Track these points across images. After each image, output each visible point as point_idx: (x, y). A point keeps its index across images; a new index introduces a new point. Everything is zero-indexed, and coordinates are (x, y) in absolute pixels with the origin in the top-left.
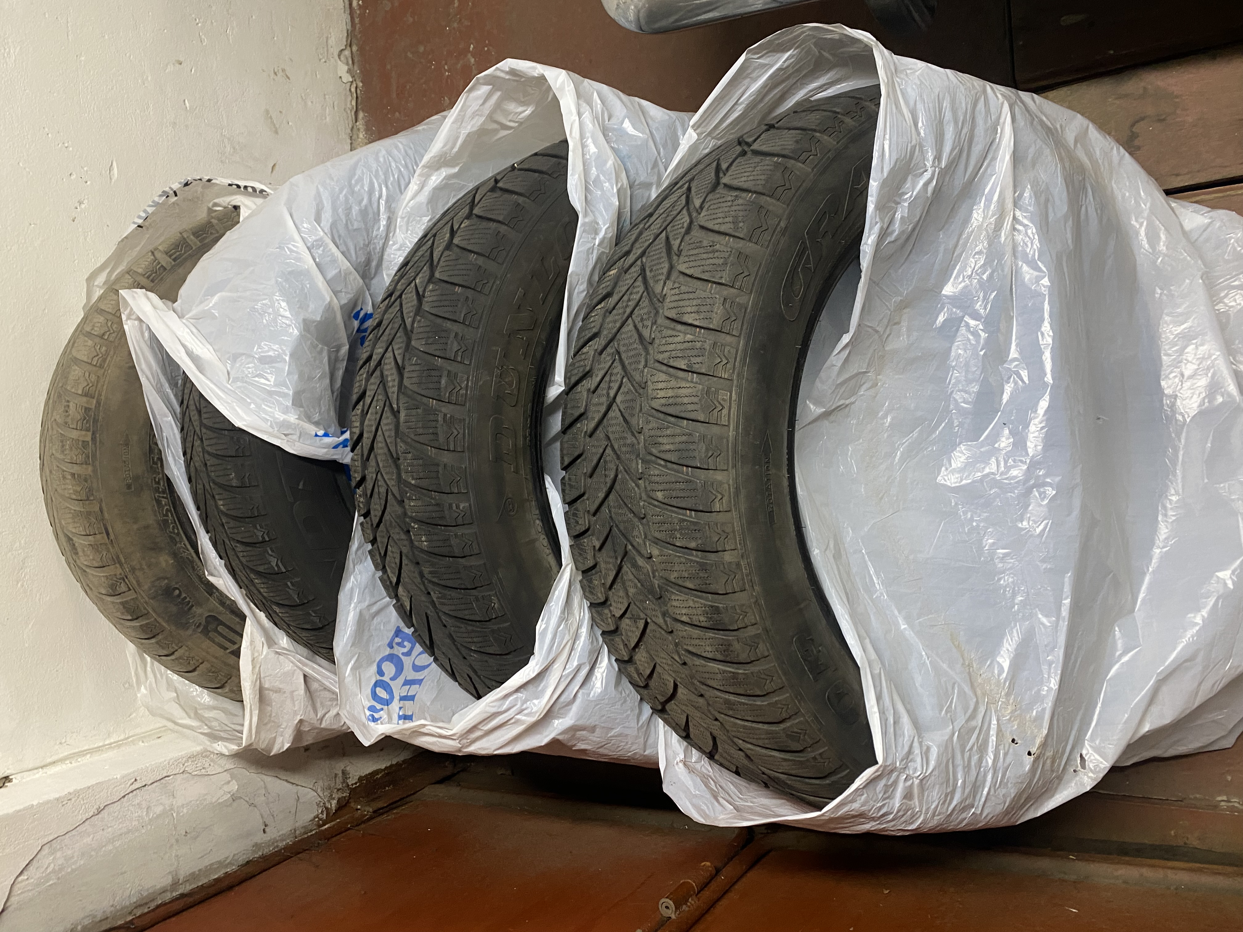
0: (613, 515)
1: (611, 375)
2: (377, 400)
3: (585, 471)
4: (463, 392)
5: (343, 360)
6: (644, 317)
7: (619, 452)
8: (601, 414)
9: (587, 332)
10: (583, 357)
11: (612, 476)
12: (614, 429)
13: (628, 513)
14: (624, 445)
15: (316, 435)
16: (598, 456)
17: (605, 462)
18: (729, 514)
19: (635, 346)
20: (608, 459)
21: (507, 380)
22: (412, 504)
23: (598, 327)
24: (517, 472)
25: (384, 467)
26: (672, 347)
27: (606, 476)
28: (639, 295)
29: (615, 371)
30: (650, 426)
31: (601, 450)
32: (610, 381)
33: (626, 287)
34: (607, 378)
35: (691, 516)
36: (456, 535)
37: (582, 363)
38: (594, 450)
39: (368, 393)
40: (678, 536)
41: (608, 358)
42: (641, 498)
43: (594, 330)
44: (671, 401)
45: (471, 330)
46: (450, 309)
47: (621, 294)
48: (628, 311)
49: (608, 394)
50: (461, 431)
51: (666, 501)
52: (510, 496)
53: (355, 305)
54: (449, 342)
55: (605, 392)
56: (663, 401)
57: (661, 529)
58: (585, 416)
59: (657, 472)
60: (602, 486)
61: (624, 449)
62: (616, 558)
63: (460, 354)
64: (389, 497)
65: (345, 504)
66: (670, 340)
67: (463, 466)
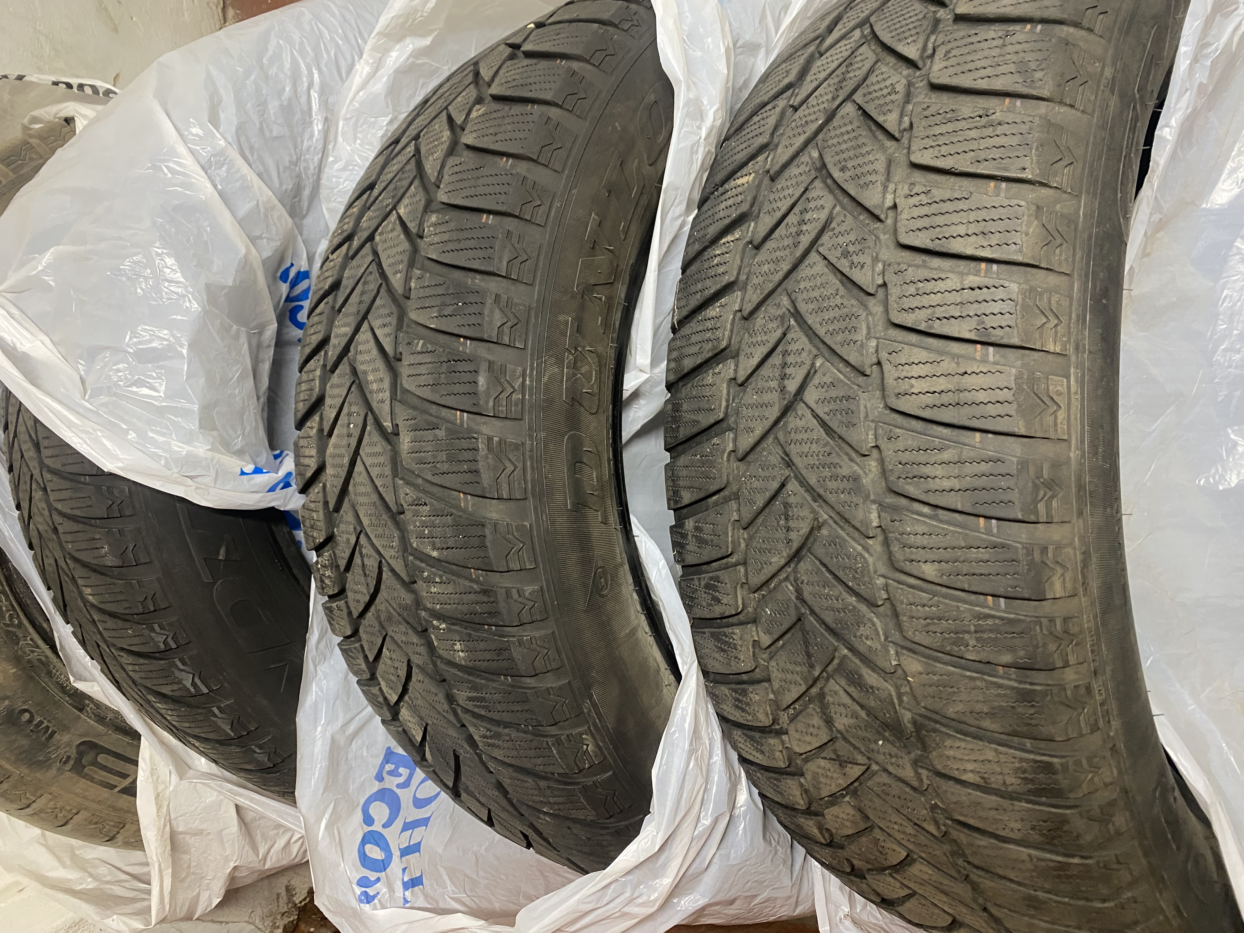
0: (806, 595)
1: (785, 353)
2: (349, 414)
3: (735, 516)
4: (517, 396)
5: (269, 346)
6: (851, 248)
7: (821, 492)
8: (768, 424)
9: (708, 283)
10: (709, 324)
11: (805, 530)
12: (805, 448)
13: (845, 595)
14: (835, 477)
15: (243, 473)
16: (768, 495)
17: (786, 505)
18: (1075, 600)
19: (838, 300)
20: (792, 500)
21: (583, 370)
22: (434, 590)
23: (735, 273)
25: (371, 525)
26: (935, 299)
27: (788, 529)
28: (826, 211)
29: (793, 347)
30: (900, 444)
31: (775, 485)
32: (784, 365)
33: (789, 202)
34: (776, 359)
35: (997, 607)
36: (520, 643)
37: (709, 335)
38: (756, 484)
39: (328, 401)
40: (972, 642)
41: (774, 325)
42: (875, 572)
43: (726, 279)
44: (946, 398)
45: (522, 287)
46: (480, 253)
47: (779, 215)
48: (805, 240)
49: (783, 389)
50: (520, 465)
51: (945, 580)
52: (600, 563)
53: (282, 260)
54: (486, 312)
55: (774, 384)
56: (928, 399)
57: (932, 628)
58: (724, 425)
59: (920, 529)
60: (780, 546)
61: (832, 485)
62: (812, 666)
63: (506, 329)
64: (384, 576)
65: (290, 569)
66: (929, 287)
67: (526, 523)
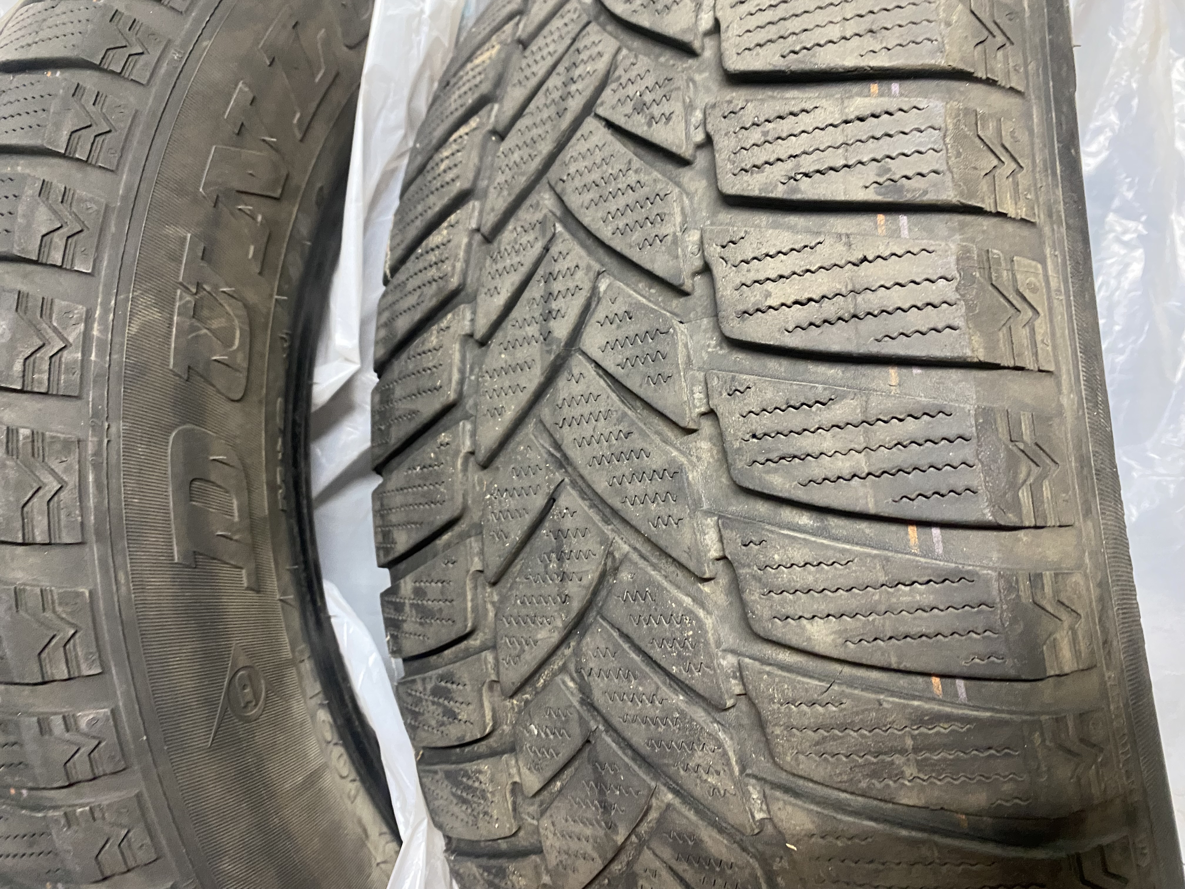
0: (599, 698)
1: (550, 277)
3: (477, 564)
4: (74, 355)
6: (648, 98)
7: (616, 502)
8: (524, 397)
9: (432, 199)
10: (432, 257)
11: (591, 577)
12: (587, 430)
13: (665, 691)
14: (639, 475)
16: (528, 519)
17: (559, 534)
18: (1094, 677)
19: (632, 178)
20: (568, 523)
21: (215, 324)
23: (471, 175)
24: (257, 587)
26: (795, 145)
27: (564, 577)
28: (606, 58)
29: (562, 265)
31: (539, 501)
32: (549, 296)
33: (550, 61)
34: (536, 290)
36: (69, 819)
37: (433, 272)
38: (509, 503)
40: (910, 771)
41: (531, 236)
42: (718, 644)
43: (458, 186)
44: (829, 309)
45: (95, 175)
47: (534, 82)
48: (575, 105)
49: (547, 336)
50: (72, 480)
51: (851, 651)
52: (243, 661)
54: (21, 209)
55: (532, 330)
57: (831, 746)
58: (457, 413)
59: (798, 555)
60: (552, 608)
61: (635, 488)
62: (611, 827)
63: (58, 240)
66: (785, 127)
67: (81, 590)
